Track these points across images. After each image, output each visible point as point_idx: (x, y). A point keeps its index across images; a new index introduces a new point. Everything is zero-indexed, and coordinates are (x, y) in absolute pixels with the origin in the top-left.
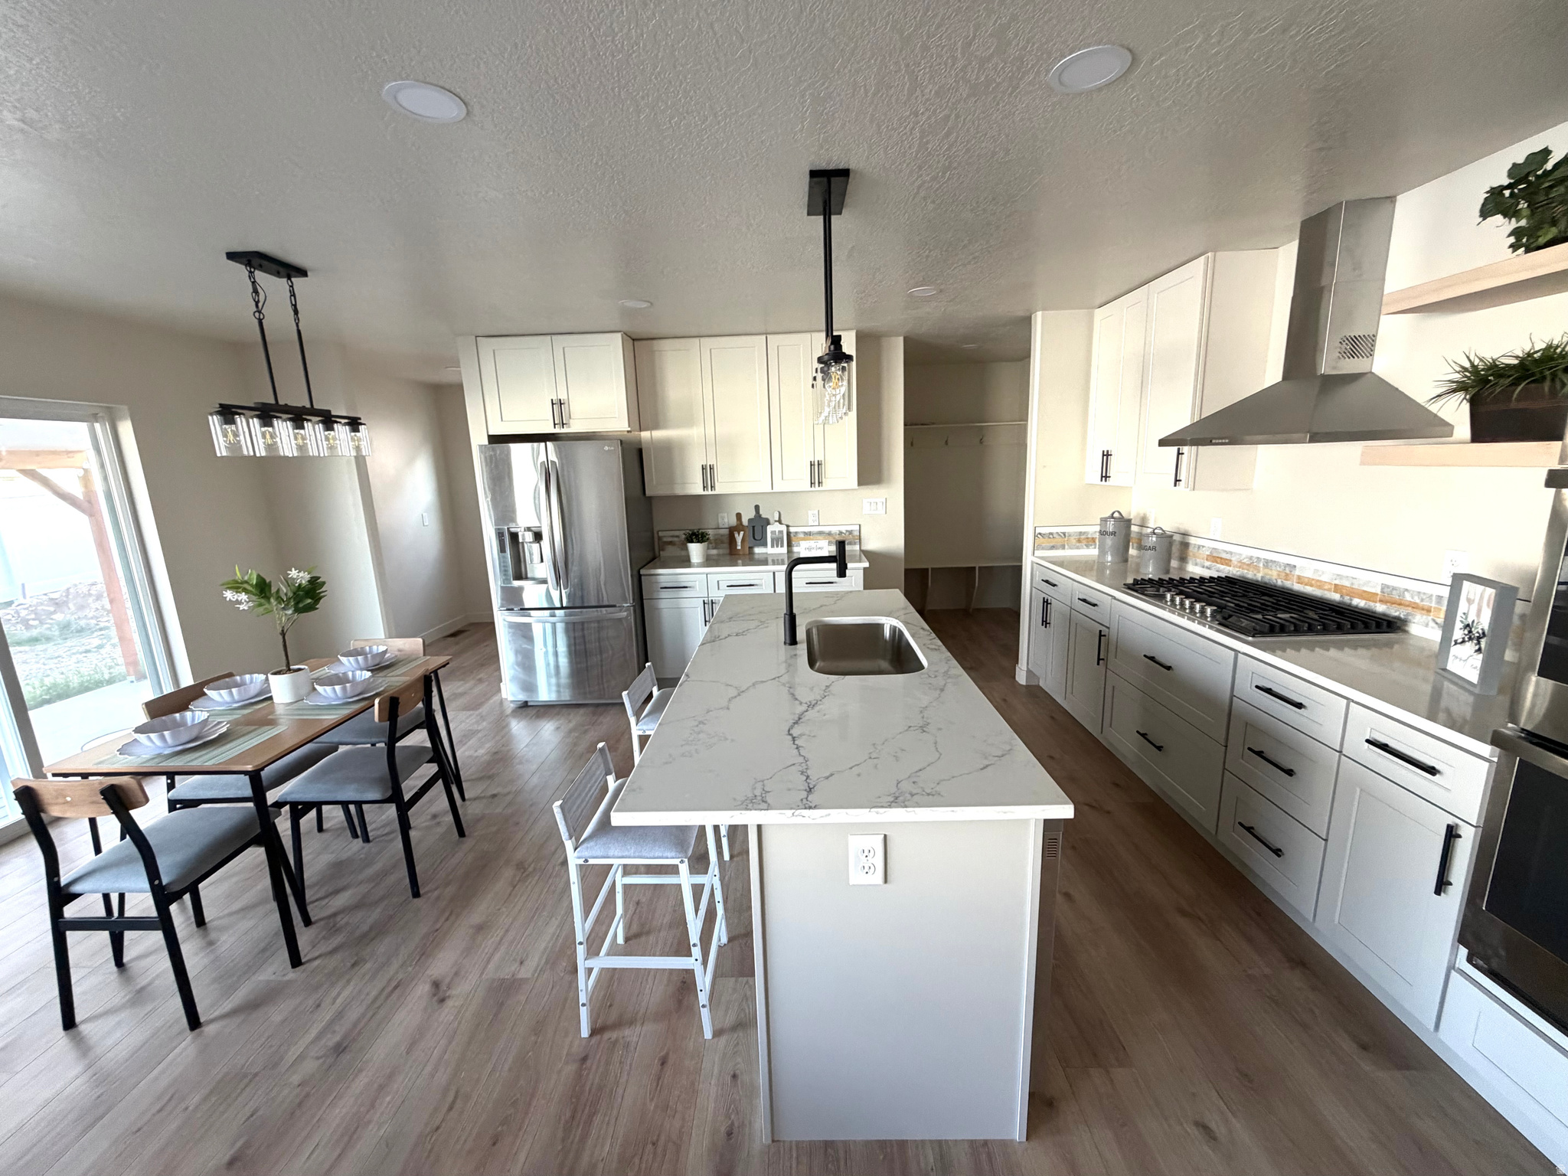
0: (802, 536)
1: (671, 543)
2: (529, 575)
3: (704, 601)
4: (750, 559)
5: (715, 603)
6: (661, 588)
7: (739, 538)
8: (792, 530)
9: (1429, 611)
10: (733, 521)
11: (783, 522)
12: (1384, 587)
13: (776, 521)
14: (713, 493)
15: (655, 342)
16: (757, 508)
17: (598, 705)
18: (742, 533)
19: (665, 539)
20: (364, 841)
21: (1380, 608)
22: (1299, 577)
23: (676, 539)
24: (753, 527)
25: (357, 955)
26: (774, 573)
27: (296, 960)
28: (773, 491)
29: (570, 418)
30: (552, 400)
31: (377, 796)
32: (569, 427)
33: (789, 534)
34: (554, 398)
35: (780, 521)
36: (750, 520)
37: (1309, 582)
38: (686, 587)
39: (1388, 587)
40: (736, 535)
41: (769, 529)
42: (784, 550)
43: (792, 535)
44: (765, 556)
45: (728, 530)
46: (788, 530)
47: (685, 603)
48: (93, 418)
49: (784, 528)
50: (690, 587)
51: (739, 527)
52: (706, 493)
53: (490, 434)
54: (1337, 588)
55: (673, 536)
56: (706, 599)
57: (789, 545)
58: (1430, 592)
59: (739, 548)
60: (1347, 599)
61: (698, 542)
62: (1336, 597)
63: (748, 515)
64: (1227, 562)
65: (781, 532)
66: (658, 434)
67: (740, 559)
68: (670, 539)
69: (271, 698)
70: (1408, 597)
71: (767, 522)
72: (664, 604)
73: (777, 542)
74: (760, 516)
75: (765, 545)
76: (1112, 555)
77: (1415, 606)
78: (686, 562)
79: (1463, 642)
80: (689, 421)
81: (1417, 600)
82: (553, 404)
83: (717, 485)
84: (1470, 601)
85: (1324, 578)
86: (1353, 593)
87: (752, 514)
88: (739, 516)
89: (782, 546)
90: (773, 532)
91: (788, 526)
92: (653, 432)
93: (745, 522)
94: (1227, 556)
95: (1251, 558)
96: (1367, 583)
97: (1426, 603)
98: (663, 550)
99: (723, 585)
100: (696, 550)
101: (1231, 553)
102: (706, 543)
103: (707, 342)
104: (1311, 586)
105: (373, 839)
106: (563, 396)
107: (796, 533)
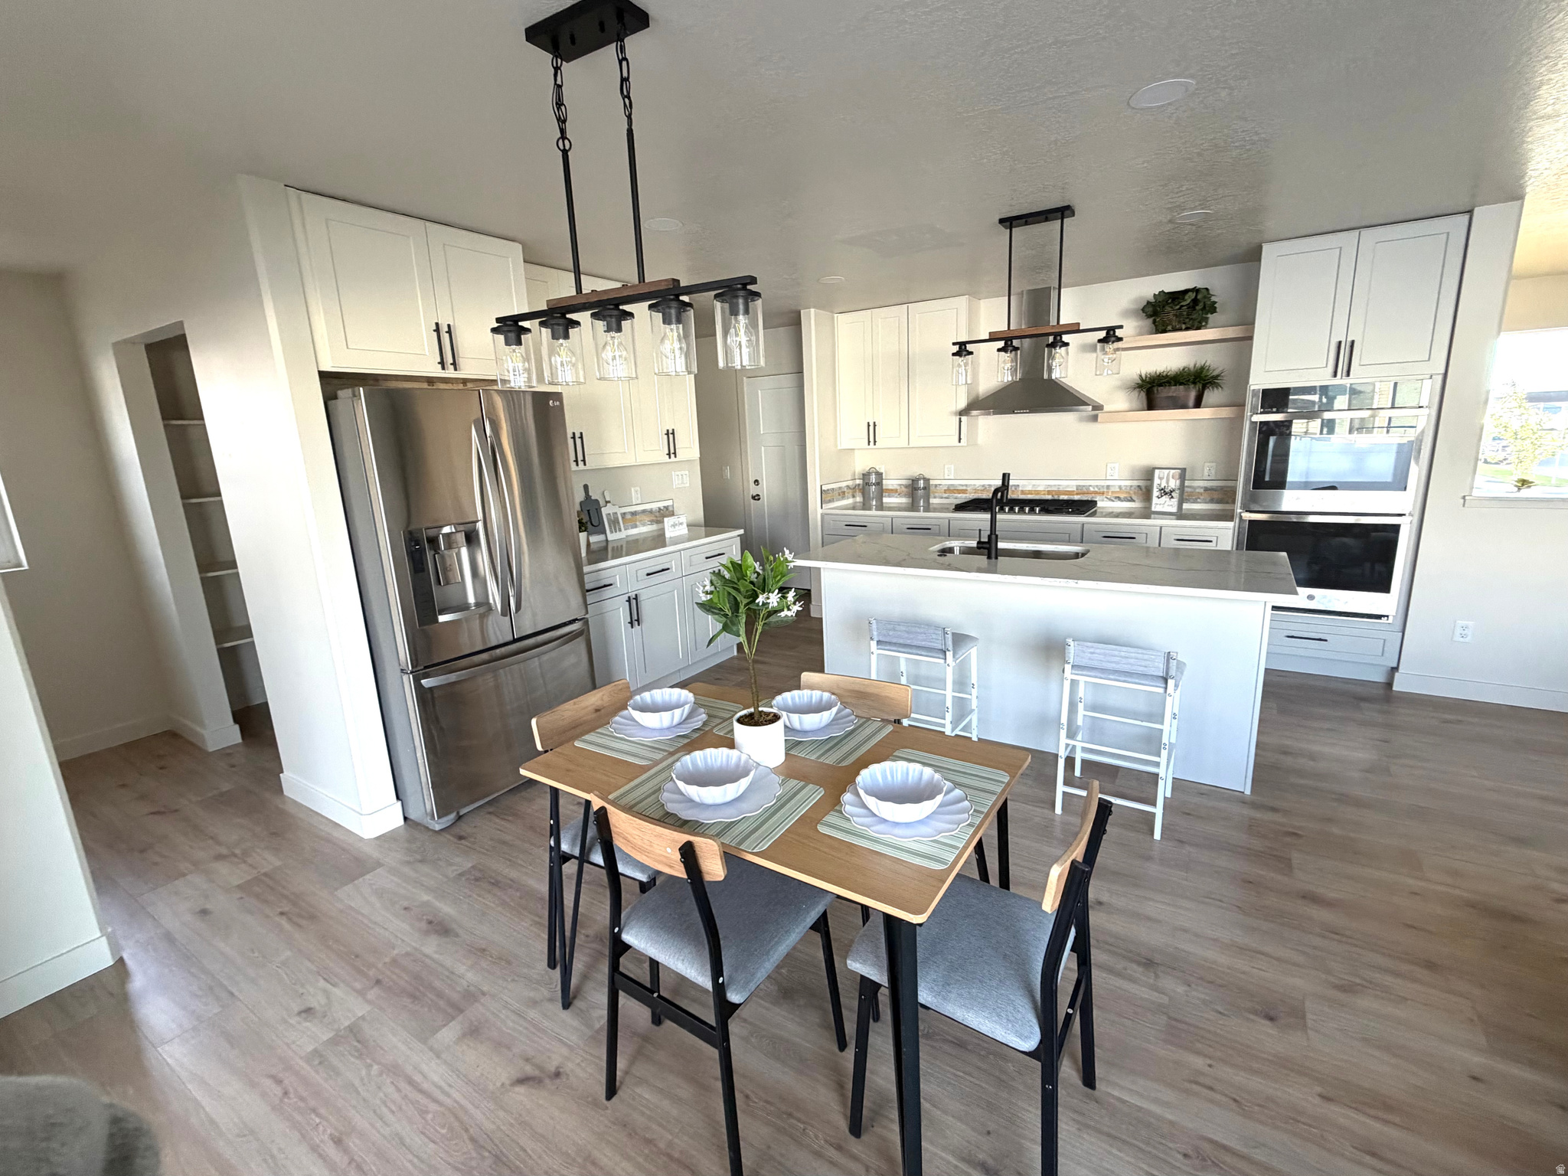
0: (630, 516)
9: (1103, 493)
12: (1078, 486)
13: (608, 502)
16: (586, 488)
21: (1076, 498)
22: (1022, 491)
24: (589, 511)
35: (611, 502)
37: (1030, 492)
39: (1080, 486)
41: (604, 511)
42: (623, 534)
44: (603, 544)
46: (620, 511)
49: (617, 510)
54: (1049, 492)
58: (1103, 484)
60: (1056, 497)
62: (1049, 497)
64: (964, 491)
65: (615, 514)
70: (1092, 489)
73: (614, 524)
74: (591, 498)
75: (603, 531)
76: (876, 502)
77: (1096, 493)
79: (1162, 496)
81: (1096, 489)
84: (1161, 479)
85: (1041, 488)
86: (1059, 493)
90: (608, 516)
91: (619, 507)
94: (964, 488)
95: (983, 486)
96: (1068, 486)
97: (1102, 490)
101: (966, 485)
104: (1032, 494)
107: (625, 513)
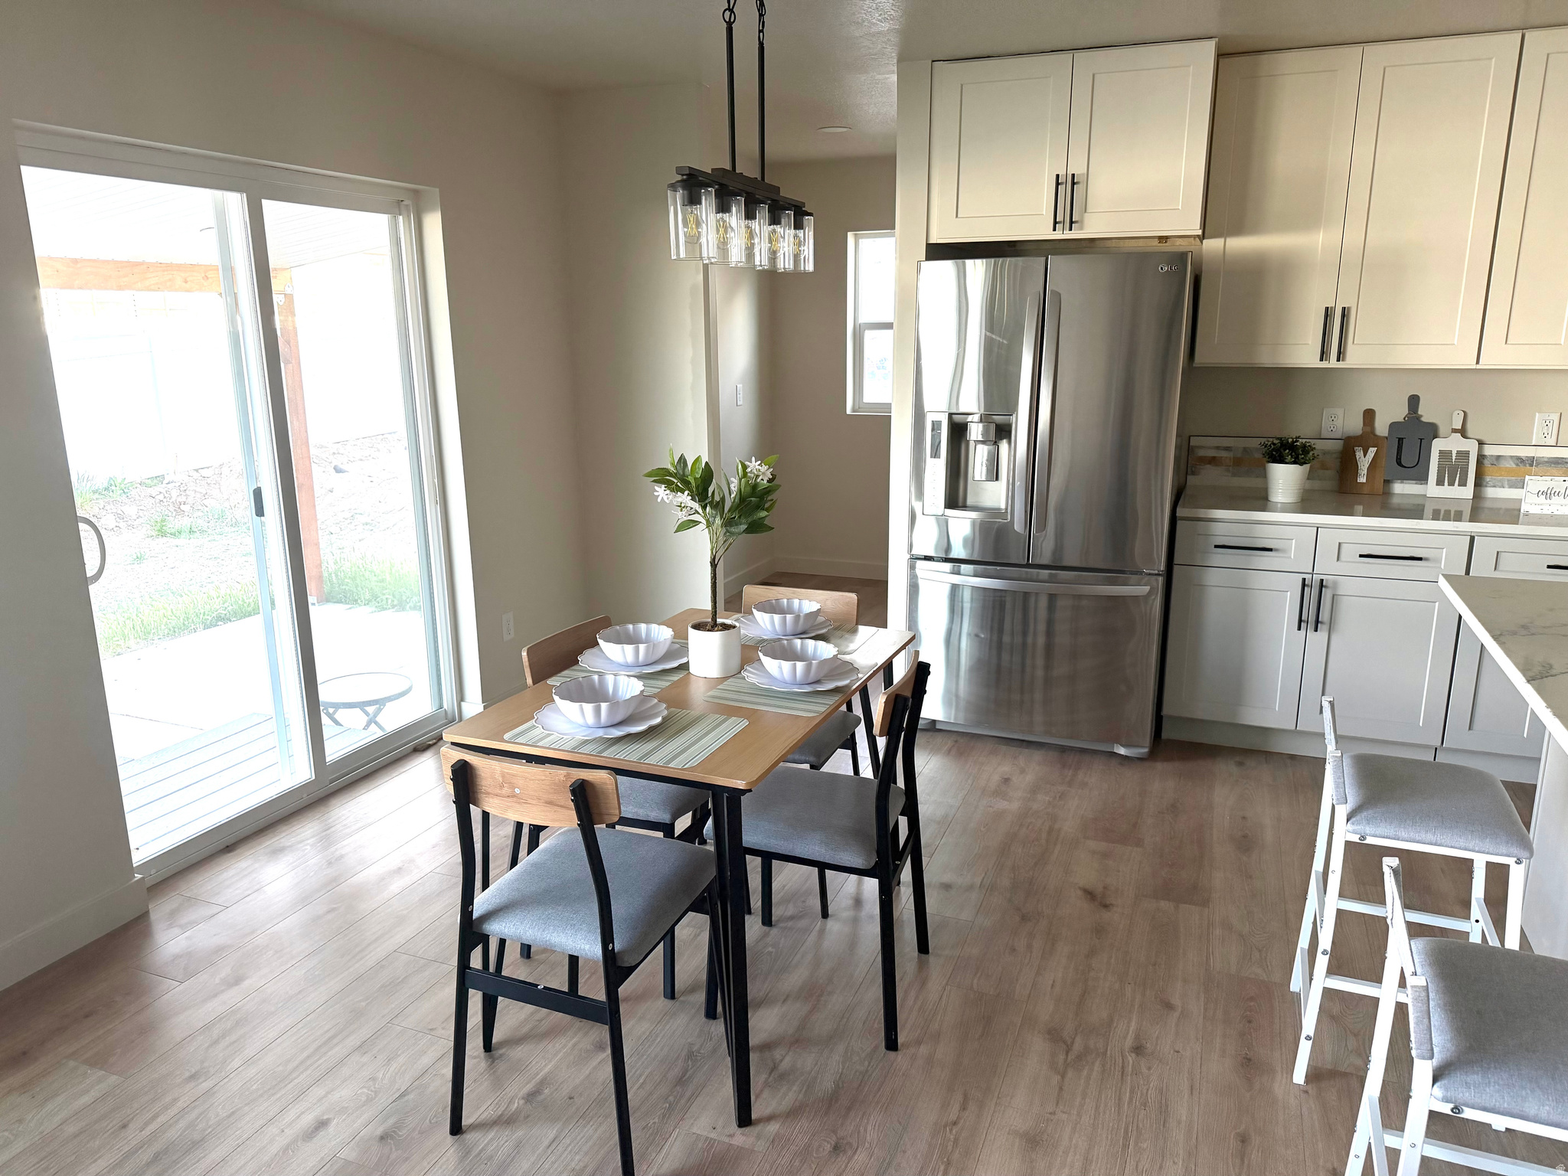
0: (1512, 465)
1: (1213, 461)
2: (970, 502)
3: (1304, 580)
4: (1381, 504)
5: (1326, 587)
6: (1216, 546)
7: (1364, 461)
8: (1489, 451)
10: (1354, 425)
11: (1470, 434)
13: (1455, 431)
14: (1341, 365)
15: (1265, 57)
16: (1414, 401)
17: (1063, 749)
18: (1372, 451)
19: (1201, 453)
20: (764, 923)
23: (1224, 454)
24: (1400, 440)
25: (835, 1132)
26: (1472, 539)
27: (744, 1118)
28: (1478, 367)
29: (1085, 212)
30: (1058, 176)
31: (858, 862)
32: (1081, 228)
33: (1481, 458)
34: (1062, 173)
35: (1463, 432)
36: (1393, 426)
38: (1270, 550)
40: (1359, 454)
41: (1437, 445)
42: (1467, 492)
43: (1486, 462)
44: (1419, 501)
45: (1341, 442)
46: (1480, 450)
47: (1259, 580)
48: (394, 208)
49: (1472, 447)
50: (1276, 550)
51: (1366, 438)
52: (1324, 365)
53: (932, 241)
55: (1218, 448)
56: (1308, 577)
57: (1479, 484)
59: (1362, 479)
61: (1294, 463)
63: (1389, 415)
65: (1464, 455)
66: (1240, 244)
67: (1360, 504)
68: (1211, 453)
69: (685, 667)
71: (1433, 431)
72: (1214, 579)
73: (1453, 470)
74: (1418, 418)
75: (1423, 478)
78: (1260, 499)
80: (1309, 217)
82: (1058, 184)
83: (1351, 349)
87: (1400, 413)
88: (1369, 415)
89: (1463, 483)
90: (1444, 455)
91: (1481, 443)
92: (1228, 240)
93: (1381, 428)
98: (1193, 473)
99: (1350, 553)
100: (1285, 479)
102: (1307, 467)
103: (1377, 53)
105: (778, 921)
106: (1077, 168)
107: (1498, 457)
